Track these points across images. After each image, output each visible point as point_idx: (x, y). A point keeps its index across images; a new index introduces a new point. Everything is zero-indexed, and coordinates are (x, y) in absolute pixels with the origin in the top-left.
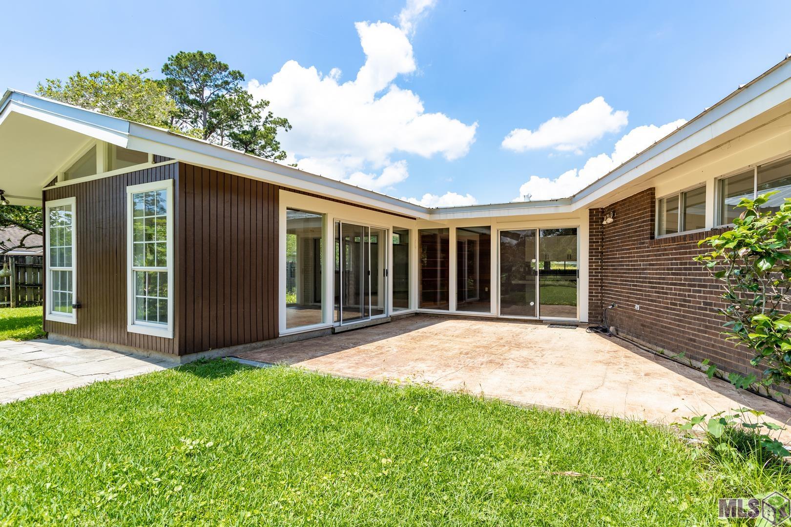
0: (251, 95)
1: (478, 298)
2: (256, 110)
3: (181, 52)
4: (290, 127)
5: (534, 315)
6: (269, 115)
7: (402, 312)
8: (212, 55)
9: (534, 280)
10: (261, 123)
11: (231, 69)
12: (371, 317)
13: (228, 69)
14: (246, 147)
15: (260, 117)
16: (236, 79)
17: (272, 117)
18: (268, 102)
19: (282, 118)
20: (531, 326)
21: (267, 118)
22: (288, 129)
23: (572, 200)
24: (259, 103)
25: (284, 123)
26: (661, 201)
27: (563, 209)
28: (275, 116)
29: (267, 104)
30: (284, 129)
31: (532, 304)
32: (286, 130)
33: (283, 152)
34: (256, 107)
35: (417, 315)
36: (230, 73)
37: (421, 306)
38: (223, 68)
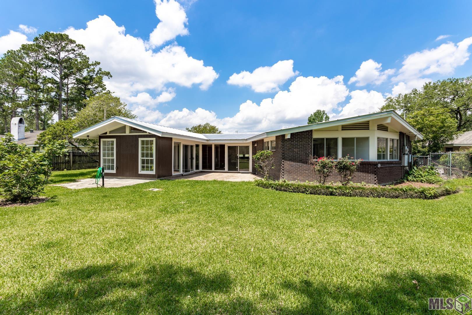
0: (88, 58)
1: (219, 167)
2: (92, 67)
3: (47, 32)
4: (111, 76)
5: (238, 171)
6: (100, 70)
7: (197, 171)
8: (67, 35)
9: (238, 161)
10: (95, 74)
11: (77, 43)
12: (191, 172)
13: (75, 43)
14: (85, 86)
15: (95, 71)
16: (80, 48)
17: (101, 71)
18: (100, 63)
19: (107, 71)
20: (236, 174)
21: (98, 71)
22: (110, 77)
23: (247, 140)
24: (94, 63)
25: (108, 74)
26: (265, 142)
27: (245, 142)
28: (103, 70)
29: (99, 63)
30: (108, 77)
31: (237, 167)
32: (109, 78)
33: (109, 91)
34: (93, 65)
35: (201, 172)
36: (76, 45)
37: (202, 169)
38: (72, 42)
